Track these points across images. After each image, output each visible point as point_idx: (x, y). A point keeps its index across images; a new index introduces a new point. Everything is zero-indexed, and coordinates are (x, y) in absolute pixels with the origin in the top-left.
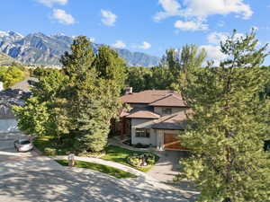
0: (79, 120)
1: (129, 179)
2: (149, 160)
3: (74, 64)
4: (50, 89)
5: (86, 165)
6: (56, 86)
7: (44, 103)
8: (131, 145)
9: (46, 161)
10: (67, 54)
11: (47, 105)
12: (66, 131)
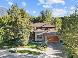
0: (18, 34)
1: (40, 55)
2: (45, 46)
3: (13, 13)
4: (4, 22)
5: (22, 52)
6: (7, 21)
7: (2, 28)
8: (35, 41)
9: (4, 52)
10: (9, 9)
11: (3, 28)
12: (13, 38)
